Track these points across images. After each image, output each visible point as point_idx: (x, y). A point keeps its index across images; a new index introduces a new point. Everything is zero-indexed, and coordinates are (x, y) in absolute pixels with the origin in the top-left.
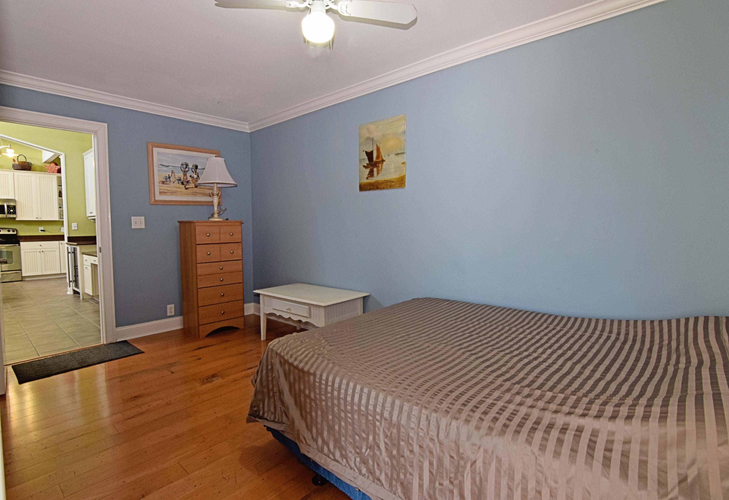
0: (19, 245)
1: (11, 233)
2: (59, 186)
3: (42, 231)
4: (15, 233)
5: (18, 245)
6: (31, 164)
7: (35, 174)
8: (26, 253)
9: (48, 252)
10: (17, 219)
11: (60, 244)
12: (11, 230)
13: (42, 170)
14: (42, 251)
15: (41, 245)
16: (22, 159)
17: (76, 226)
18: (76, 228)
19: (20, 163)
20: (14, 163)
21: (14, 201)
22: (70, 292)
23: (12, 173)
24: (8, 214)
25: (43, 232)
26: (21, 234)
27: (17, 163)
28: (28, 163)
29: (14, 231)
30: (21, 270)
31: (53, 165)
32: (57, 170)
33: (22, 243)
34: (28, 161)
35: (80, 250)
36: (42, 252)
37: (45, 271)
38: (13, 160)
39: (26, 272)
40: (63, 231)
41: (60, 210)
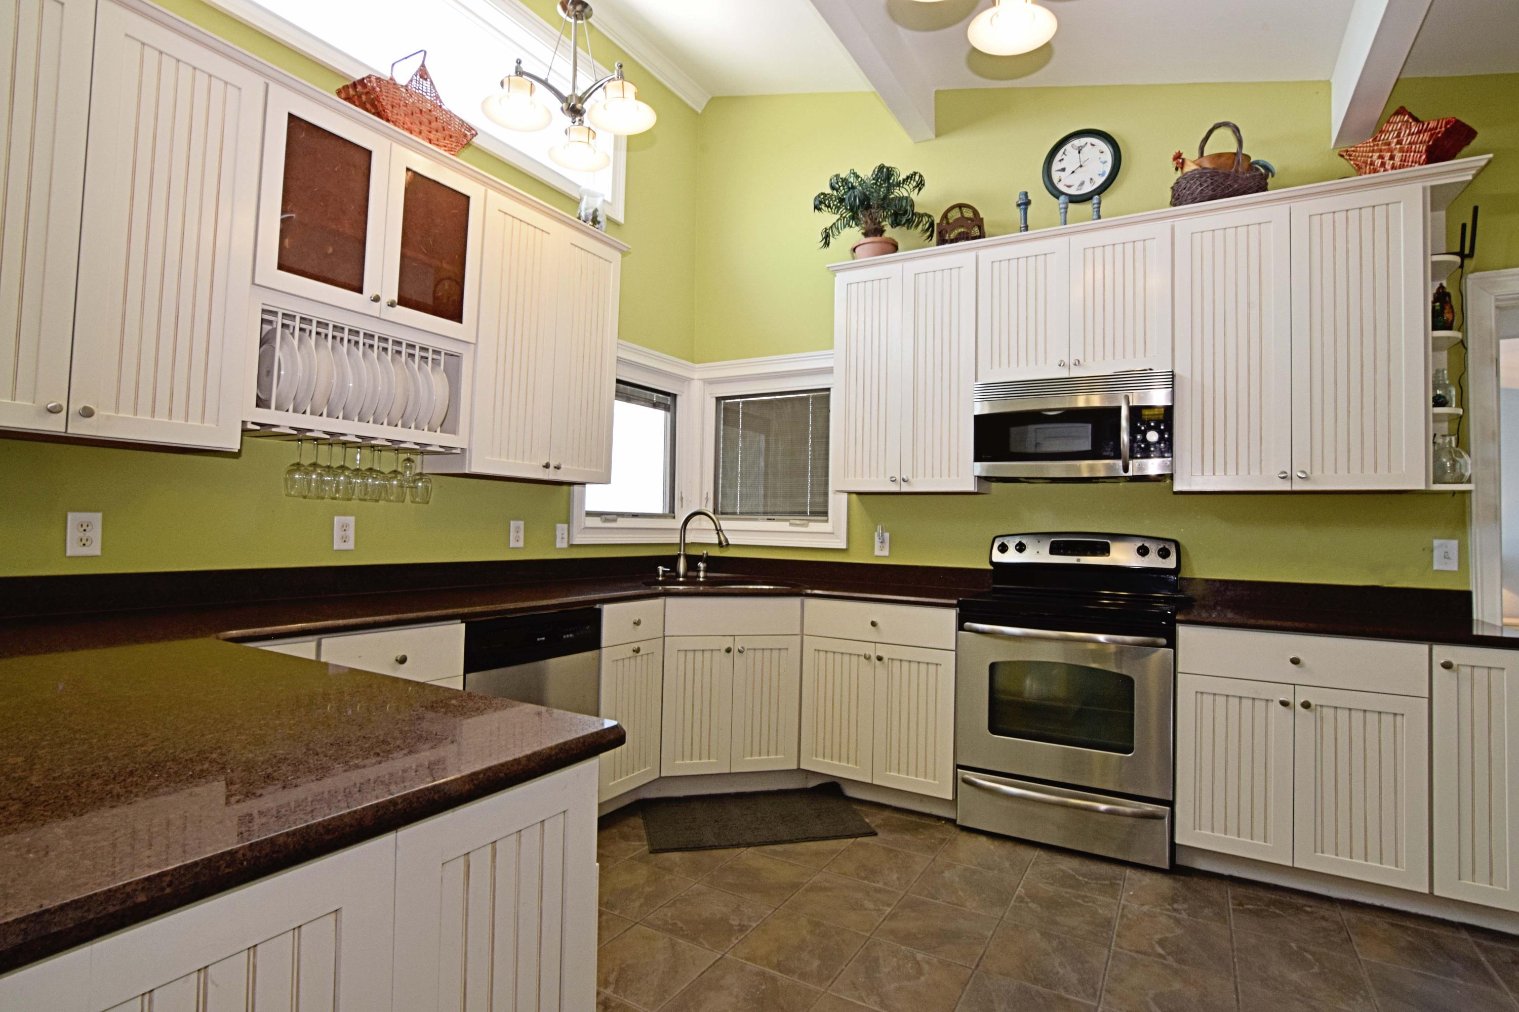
0: (1172, 643)
1: (1153, 561)
2: (1436, 254)
4: (1170, 563)
5: (1163, 641)
6: (1267, 168)
7: (1285, 209)
8: (1208, 699)
9: (1345, 714)
10: (1180, 486)
11: (1438, 670)
12: (1153, 547)
14: (1306, 705)
15: (1295, 661)
19: (1208, 165)
20: (1178, 172)
21: (1166, 380)
23: (1161, 229)
24: (1132, 457)
26: (1200, 569)
27: (1190, 167)
28: (1251, 157)
29: (1164, 554)
30: (1171, 804)
31: (1393, 130)
32: (1429, 151)
33: (1184, 632)
34: (1249, 149)
36: (1300, 709)
37: (1319, 846)
38: (1178, 156)
39: (1197, 824)
40: (1453, 565)
41: (1437, 418)
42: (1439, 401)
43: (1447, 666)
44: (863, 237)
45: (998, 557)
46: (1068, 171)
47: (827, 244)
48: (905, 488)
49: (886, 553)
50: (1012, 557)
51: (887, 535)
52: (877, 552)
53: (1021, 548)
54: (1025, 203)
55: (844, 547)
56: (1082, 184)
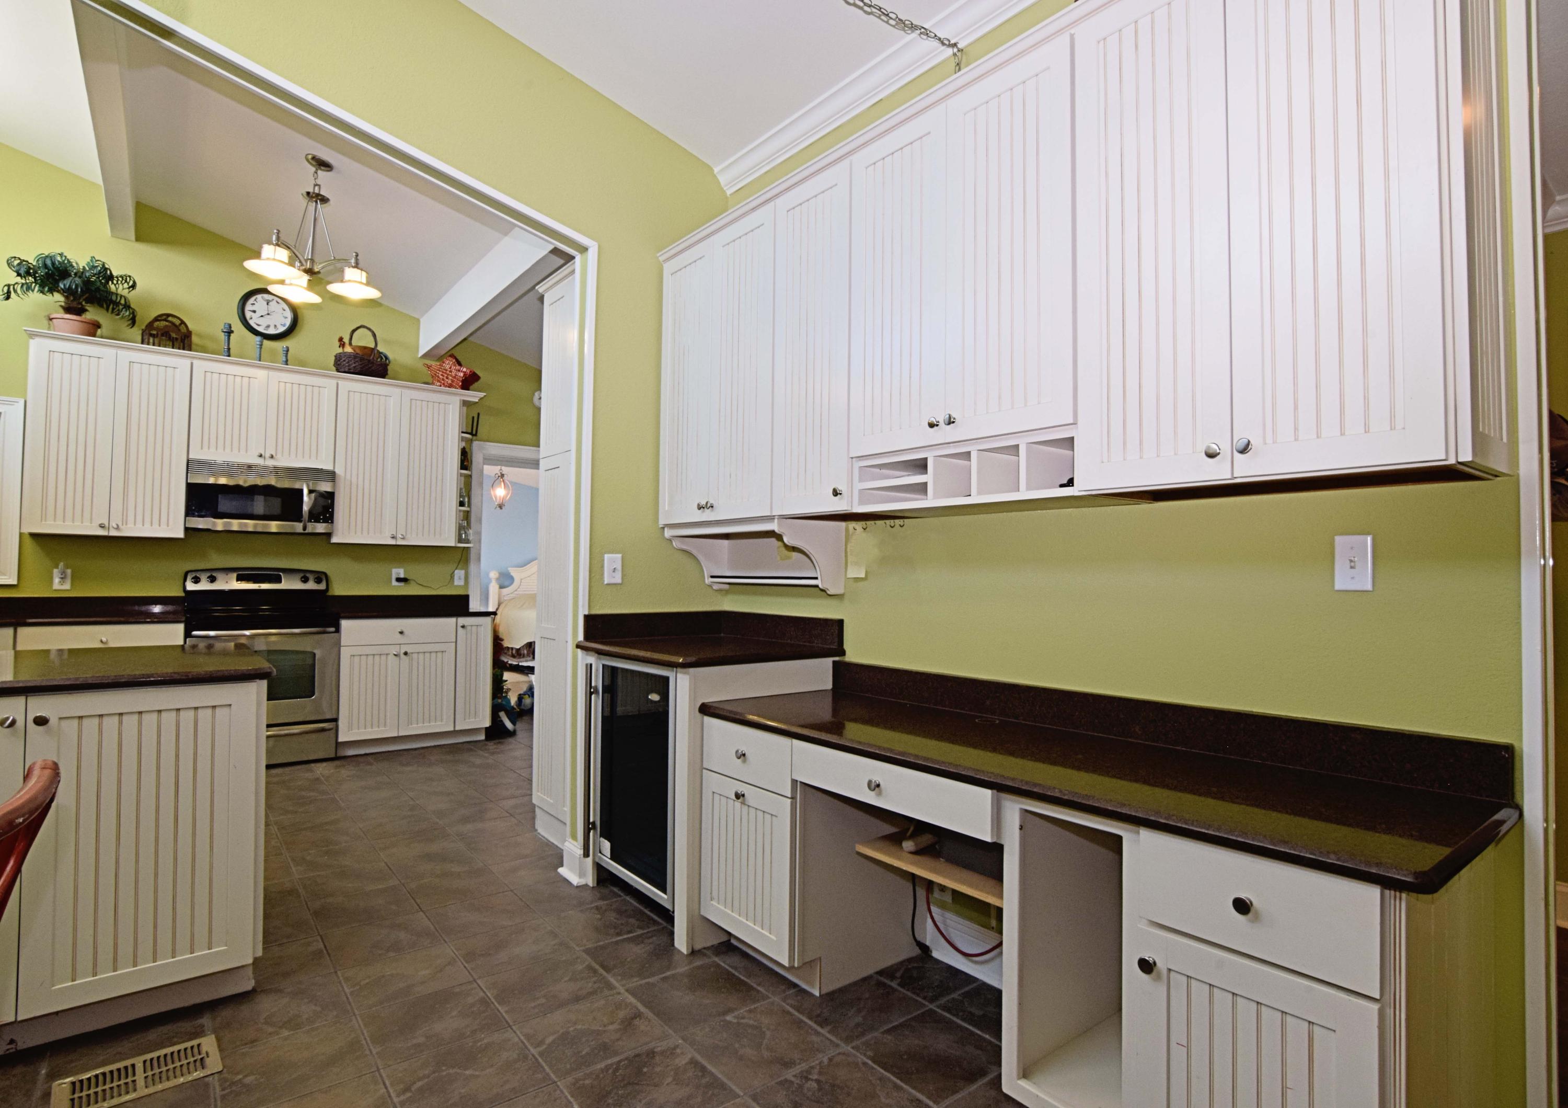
0: (338, 630)
1: (311, 585)
2: (463, 432)
3: (398, 580)
4: (322, 586)
5: (333, 629)
6: (387, 358)
7: (397, 391)
8: (357, 659)
9: (421, 656)
10: (334, 540)
11: (460, 629)
12: (311, 577)
13: (411, 377)
14: (406, 654)
15: (401, 633)
16: (363, 340)
17: (619, 567)
18: (618, 579)
19: (358, 351)
20: (340, 350)
21: (331, 476)
22: (582, 874)
23: (332, 382)
24: (310, 521)
25: (402, 584)
26: (339, 589)
27: (348, 349)
28: (380, 353)
29: (318, 581)
30: (335, 720)
31: (448, 364)
32: (463, 381)
33: (345, 624)
34: (381, 348)
35: (694, 690)
36: (402, 656)
37: (410, 723)
38: (341, 339)
39: (350, 728)
40: (462, 583)
41: (460, 511)
42: (462, 504)
43: (463, 627)
44: (61, 310)
45: (191, 586)
46: (258, 314)
47: (8, 297)
48: (114, 533)
49: (67, 586)
50: (204, 586)
51: (69, 571)
52: (57, 584)
53: (212, 579)
54: (229, 332)
55: (15, 583)
56: (268, 326)
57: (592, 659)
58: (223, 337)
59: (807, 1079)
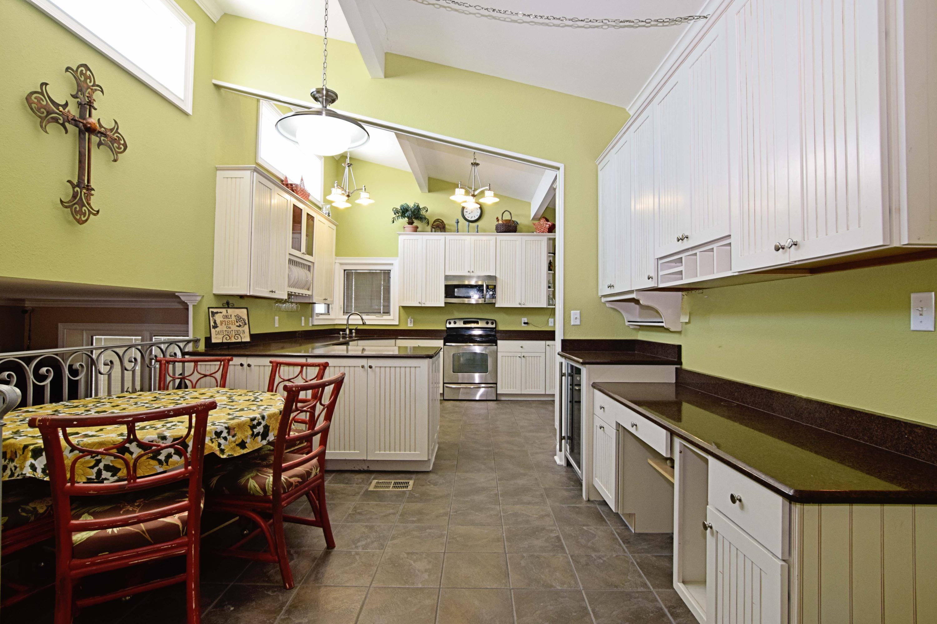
0: (496, 345)
1: (490, 325)
2: (549, 253)
3: (525, 323)
4: (494, 326)
5: (495, 344)
6: (517, 223)
7: (520, 237)
8: (504, 358)
9: (530, 358)
10: (497, 306)
11: (547, 347)
12: (490, 322)
13: (530, 230)
14: (524, 357)
15: (522, 347)
16: (507, 217)
17: (578, 316)
18: (578, 322)
19: (504, 222)
20: (497, 223)
21: (494, 278)
22: (561, 460)
23: (494, 237)
25: (526, 325)
26: (501, 328)
27: (500, 222)
28: (514, 221)
29: (492, 324)
30: (496, 384)
31: (543, 221)
32: (549, 229)
33: (499, 342)
34: (513, 219)
35: (589, 377)
36: (522, 358)
37: (526, 389)
38: (497, 218)
39: (502, 388)
40: (552, 325)
41: (549, 291)
42: (549, 287)
43: (548, 345)
44: (407, 224)
45: (448, 326)
46: (468, 213)
47: (393, 222)
48: (423, 305)
49: (412, 325)
50: (452, 325)
51: (412, 320)
52: (409, 325)
53: (455, 323)
54: (458, 222)
55: (397, 324)
56: (472, 217)
57: (563, 360)
58: (456, 224)
59: (600, 558)
